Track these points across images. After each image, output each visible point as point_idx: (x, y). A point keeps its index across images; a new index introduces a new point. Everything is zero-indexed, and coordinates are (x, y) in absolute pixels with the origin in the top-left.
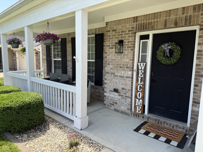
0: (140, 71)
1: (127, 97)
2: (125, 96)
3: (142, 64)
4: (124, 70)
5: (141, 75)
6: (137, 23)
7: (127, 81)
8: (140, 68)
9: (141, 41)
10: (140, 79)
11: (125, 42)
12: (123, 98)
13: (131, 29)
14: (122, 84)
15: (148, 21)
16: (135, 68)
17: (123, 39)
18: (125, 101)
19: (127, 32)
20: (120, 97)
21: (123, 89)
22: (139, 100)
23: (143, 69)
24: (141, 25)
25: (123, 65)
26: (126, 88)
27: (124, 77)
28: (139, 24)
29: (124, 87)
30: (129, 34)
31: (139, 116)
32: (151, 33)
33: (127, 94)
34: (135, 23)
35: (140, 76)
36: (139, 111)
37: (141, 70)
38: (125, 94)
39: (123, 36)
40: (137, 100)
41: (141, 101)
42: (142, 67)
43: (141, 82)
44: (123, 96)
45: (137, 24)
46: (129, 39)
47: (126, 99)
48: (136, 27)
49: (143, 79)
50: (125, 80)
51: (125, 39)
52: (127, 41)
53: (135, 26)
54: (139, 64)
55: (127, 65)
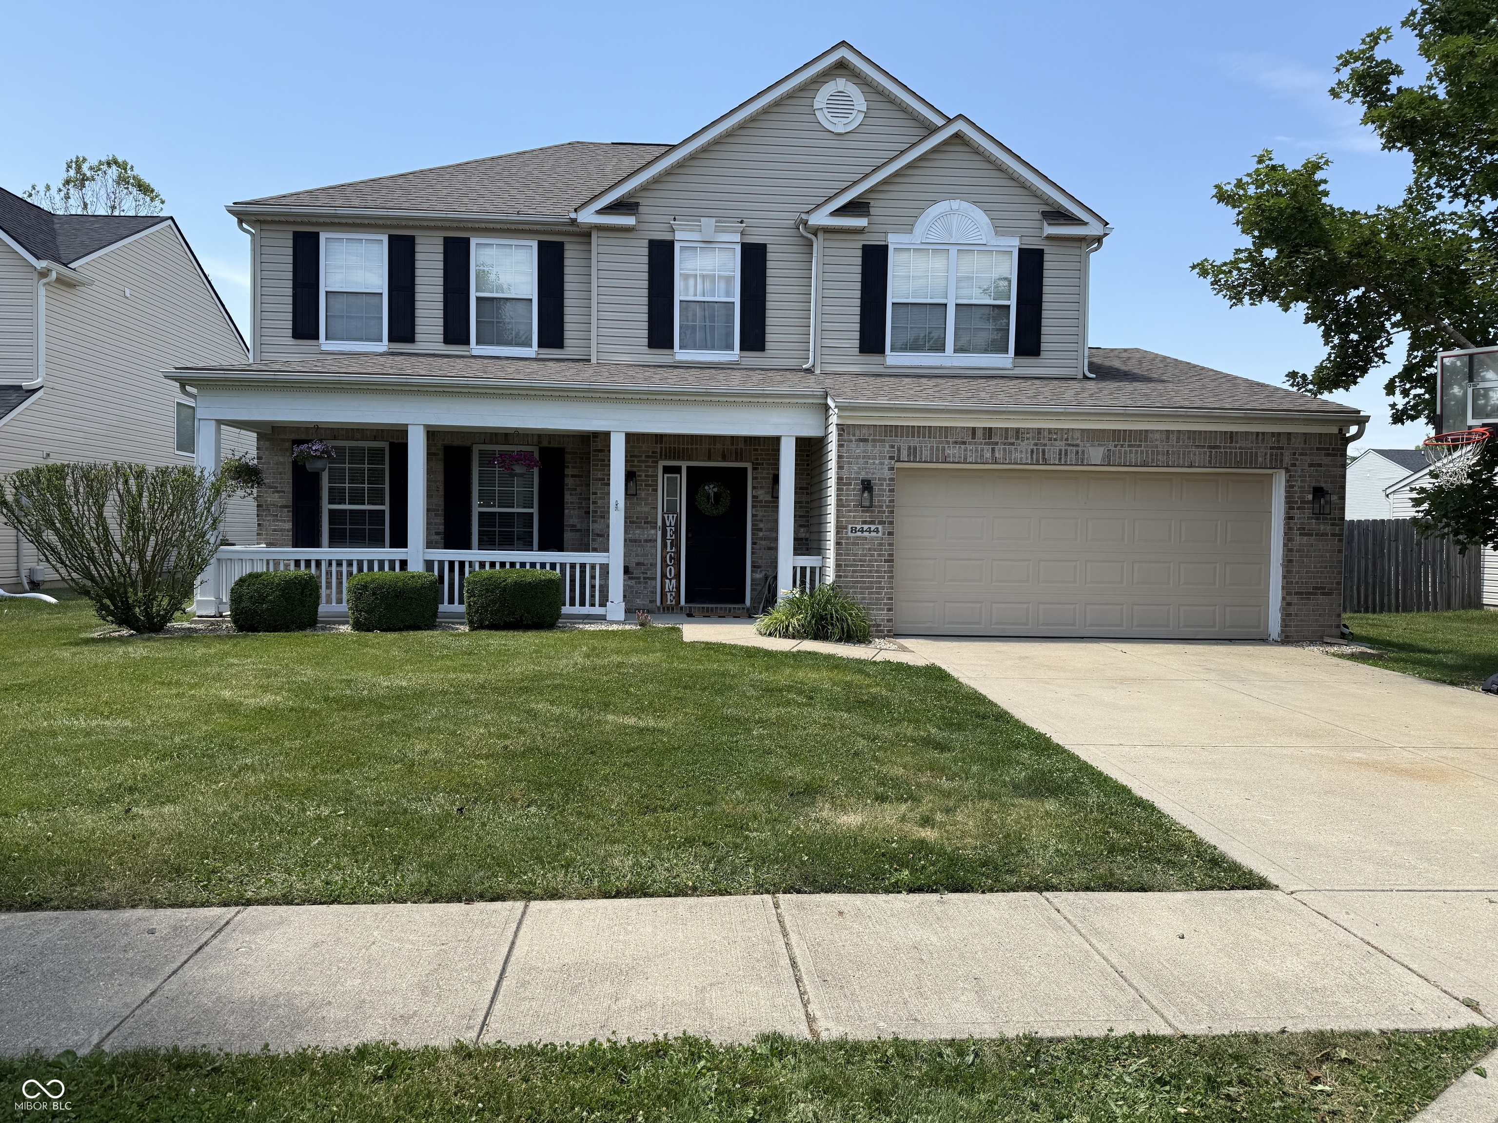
0: (668, 529)
1: (648, 578)
2: (644, 578)
3: (671, 516)
4: (640, 528)
5: (671, 536)
6: (663, 446)
7: (648, 548)
8: (668, 524)
9: (666, 476)
10: (669, 542)
11: (640, 476)
12: (640, 583)
13: (650, 454)
14: (637, 555)
15: (681, 446)
16: (660, 523)
17: (635, 469)
18: (645, 588)
19: (643, 458)
20: (633, 581)
21: (638, 564)
22: (670, 580)
23: (673, 524)
24: (670, 451)
25: (637, 518)
26: (646, 562)
27: (640, 541)
28: (666, 448)
29: (641, 560)
30: (647, 462)
31: (673, 609)
32: (684, 465)
33: (649, 572)
34: (659, 445)
35: (668, 537)
36: (671, 601)
37: (670, 526)
38: (643, 573)
39: (636, 463)
40: (667, 581)
41: (674, 581)
42: (671, 520)
43: (671, 549)
44: (639, 578)
45: (661, 448)
46: (647, 471)
47: (646, 583)
48: (661, 453)
49: (676, 544)
50: (643, 546)
51: (639, 471)
52: (643, 475)
53: (659, 450)
54: (666, 516)
55: (647, 518)
